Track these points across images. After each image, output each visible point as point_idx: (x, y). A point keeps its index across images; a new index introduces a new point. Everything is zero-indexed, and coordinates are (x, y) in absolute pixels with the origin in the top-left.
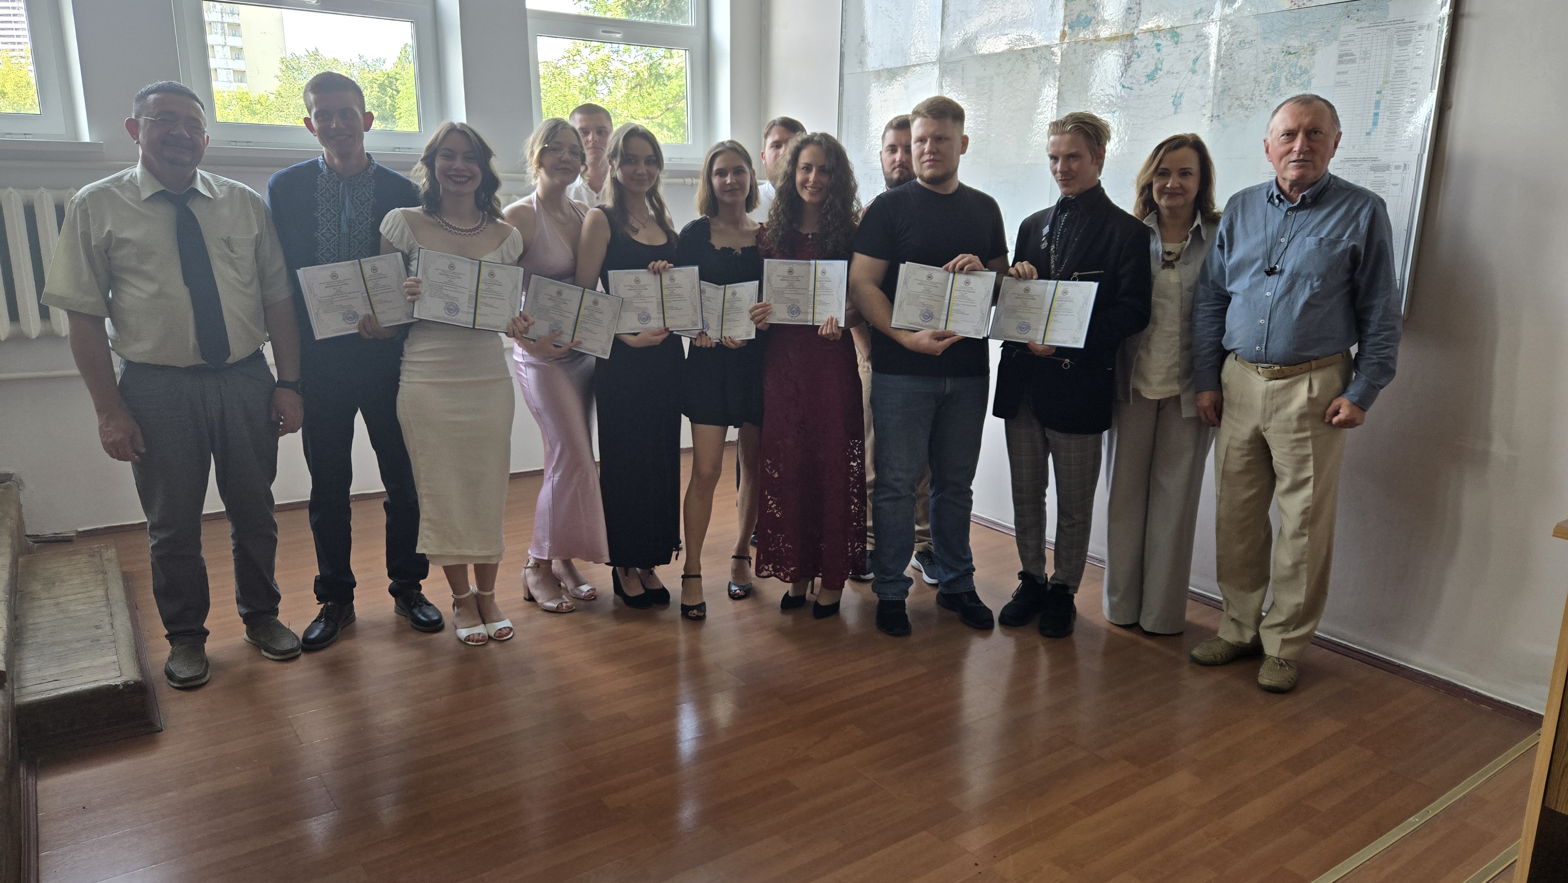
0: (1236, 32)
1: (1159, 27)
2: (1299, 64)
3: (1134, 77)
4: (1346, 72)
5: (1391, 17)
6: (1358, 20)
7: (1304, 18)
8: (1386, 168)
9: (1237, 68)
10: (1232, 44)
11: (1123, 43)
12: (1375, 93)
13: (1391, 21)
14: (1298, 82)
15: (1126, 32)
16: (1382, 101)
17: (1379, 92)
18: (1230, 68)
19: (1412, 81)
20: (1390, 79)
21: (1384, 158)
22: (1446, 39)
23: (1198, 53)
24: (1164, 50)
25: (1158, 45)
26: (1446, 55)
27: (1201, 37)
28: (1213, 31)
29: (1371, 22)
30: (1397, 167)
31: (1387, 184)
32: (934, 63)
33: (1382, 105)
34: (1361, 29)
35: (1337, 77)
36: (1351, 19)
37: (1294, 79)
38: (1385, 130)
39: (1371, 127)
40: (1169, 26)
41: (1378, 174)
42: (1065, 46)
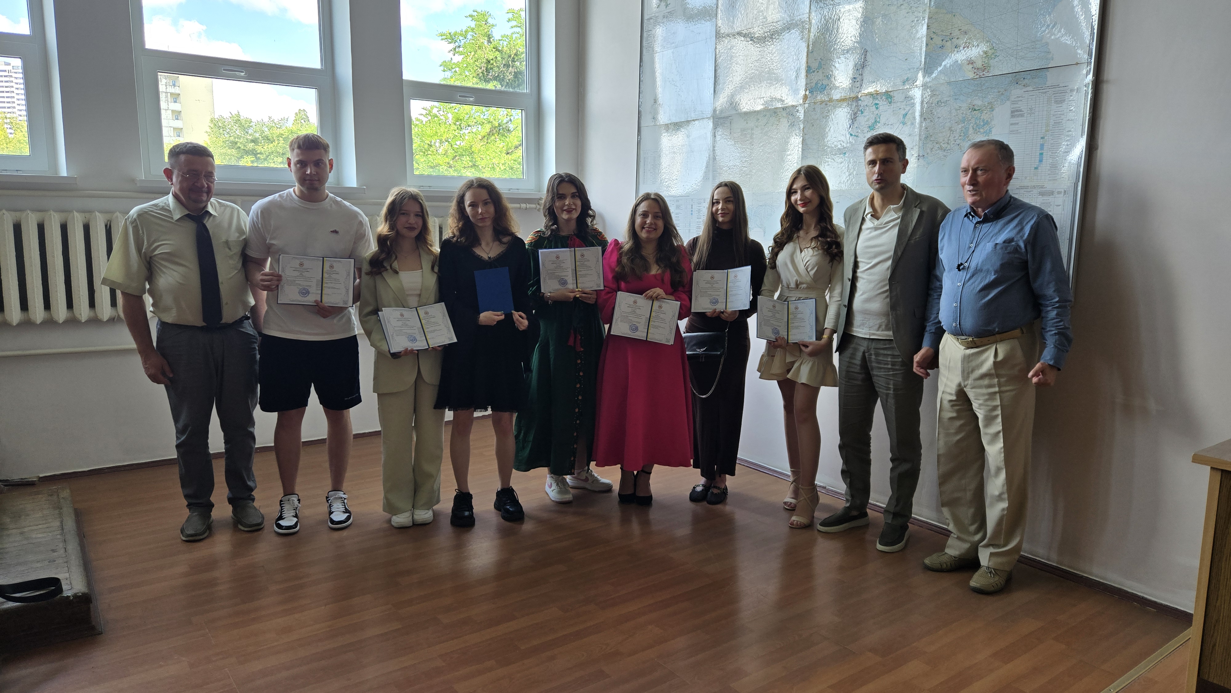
0: (934, 95)
1: (877, 91)
2: (982, 117)
3: (859, 128)
4: (1018, 124)
5: (1049, 83)
6: (1024, 86)
7: (984, 84)
8: (1051, 193)
9: (936, 121)
10: (932, 103)
11: (850, 103)
12: (1040, 138)
13: (1049, 86)
14: (982, 130)
15: (852, 95)
16: (1045, 144)
17: (1042, 138)
18: (931, 121)
19: (1067, 129)
20: (1051, 128)
21: (1049, 186)
22: (1091, 99)
23: (907, 109)
24: (881, 108)
25: (877, 104)
26: (1091, 110)
27: (908, 99)
28: (917, 94)
29: (1034, 87)
30: (1059, 193)
31: (1052, 205)
32: (709, 118)
33: (1045, 148)
34: (1027, 92)
35: (1010, 127)
36: (1019, 85)
37: (979, 129)
38: (1048, 165)
39: (1038, 163)
40: (884, 91)
41: (1045, 198)
42: (807, 105)
